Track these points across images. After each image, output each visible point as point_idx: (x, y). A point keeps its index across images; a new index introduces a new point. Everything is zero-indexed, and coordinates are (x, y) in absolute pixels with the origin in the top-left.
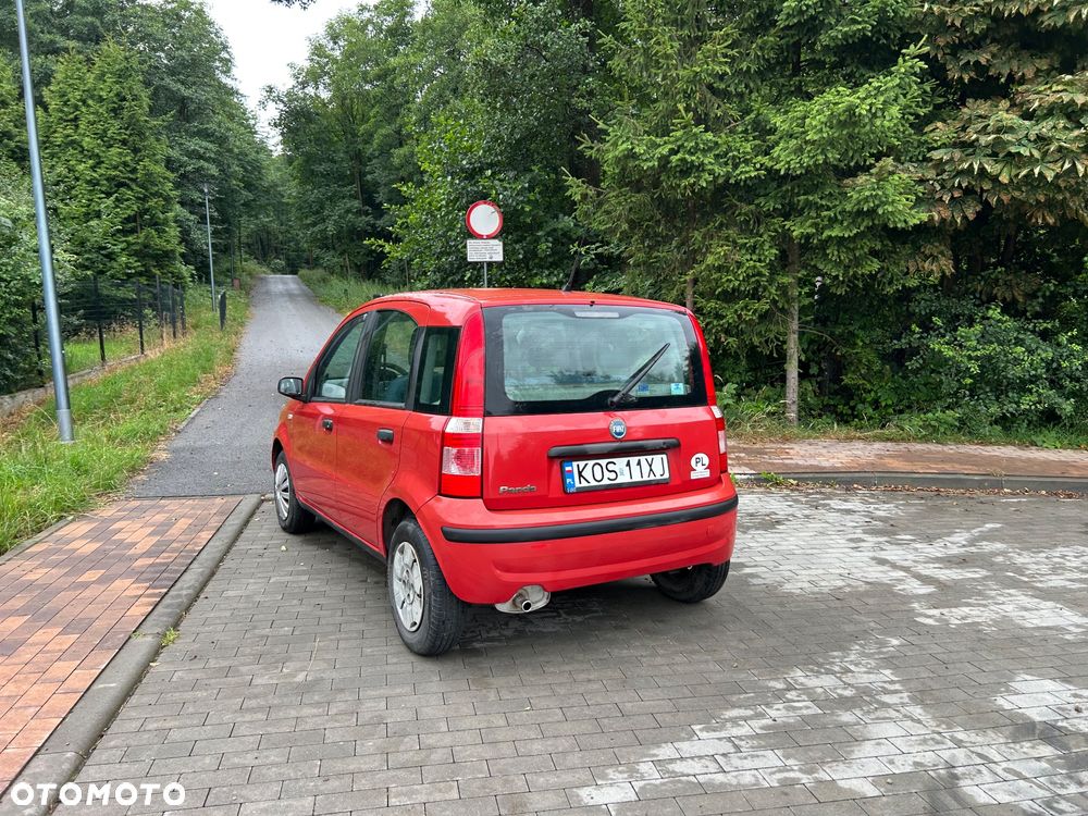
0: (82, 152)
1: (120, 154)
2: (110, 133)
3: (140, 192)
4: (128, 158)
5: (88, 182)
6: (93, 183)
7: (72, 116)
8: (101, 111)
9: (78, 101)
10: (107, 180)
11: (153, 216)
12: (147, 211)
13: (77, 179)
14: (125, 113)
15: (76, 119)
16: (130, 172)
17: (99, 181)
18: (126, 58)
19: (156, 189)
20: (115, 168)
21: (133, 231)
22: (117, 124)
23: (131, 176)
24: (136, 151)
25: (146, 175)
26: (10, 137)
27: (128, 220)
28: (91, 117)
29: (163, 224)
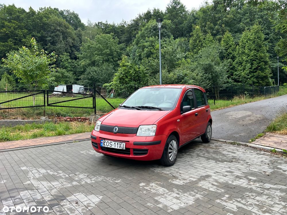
0: (245, 54)
1: (254, 53)
2: (252, 48)
3: (258, 62)
4: (256, 53)
5: (246, 61)
6: (247, 61)
7: (244, 46)
8: (251, 43)
9: (246, 42)
10: (250, 60)
11: (261, 68)
12: (259, 66)
13: (244, 61)
14: (256, 42)
15: (245, 46)
16: (256, 57)
17: (248, 60)
18: (258, 28)
19: (263, 60)
20: (252, 56)
21: (256, 72)
22: (254, 45)
23: (256, 58)
24: (258, 51)
25: (259, 57)
26: (231, 54)
27: (255, 69)
28: (248, 45)
29: (265, 69)
